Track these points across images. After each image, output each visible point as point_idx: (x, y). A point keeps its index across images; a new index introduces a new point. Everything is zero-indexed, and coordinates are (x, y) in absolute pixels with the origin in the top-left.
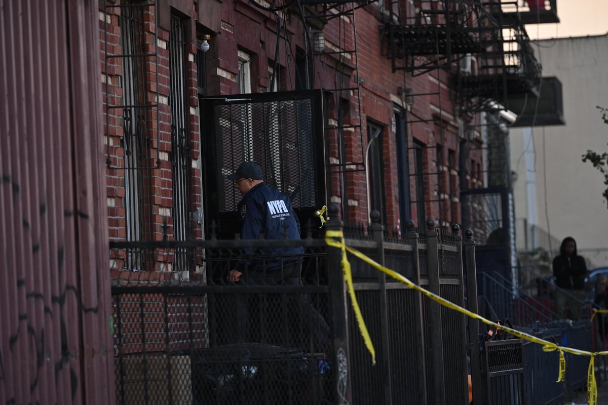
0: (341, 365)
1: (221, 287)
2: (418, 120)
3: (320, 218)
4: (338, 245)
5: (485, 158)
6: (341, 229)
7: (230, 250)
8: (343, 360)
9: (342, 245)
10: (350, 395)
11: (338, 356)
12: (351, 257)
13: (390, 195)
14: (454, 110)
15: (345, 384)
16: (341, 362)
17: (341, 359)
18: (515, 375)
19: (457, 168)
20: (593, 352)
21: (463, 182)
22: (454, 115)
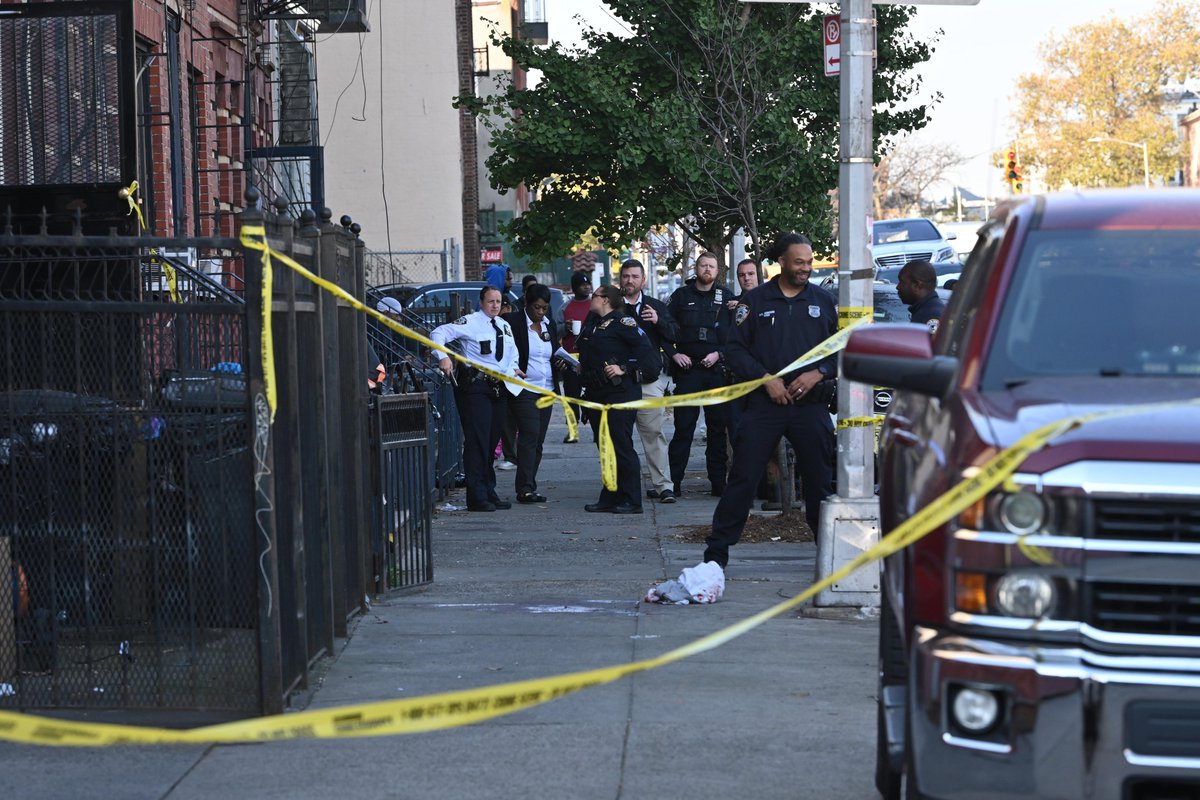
0: (260, 416)
1: (90, 303)
2: (200, 37)
3: (127, 200)
4: (258, 246)
5: (275, 95)
6: (263, 224)
7: (102, 251)
8: (263, 410)
9: (264, 247)
10: (271, 460)
11: (256, 404)
12: (275, 263)
13: (160, 158)
14: (239, 16)
15: (265, 443)
16: (259, 412)
17: (260, 408)
18: (417, 448)
19: (242, 114)
20: (605, 403)
21: (250, 135)
22: (239, 24)
